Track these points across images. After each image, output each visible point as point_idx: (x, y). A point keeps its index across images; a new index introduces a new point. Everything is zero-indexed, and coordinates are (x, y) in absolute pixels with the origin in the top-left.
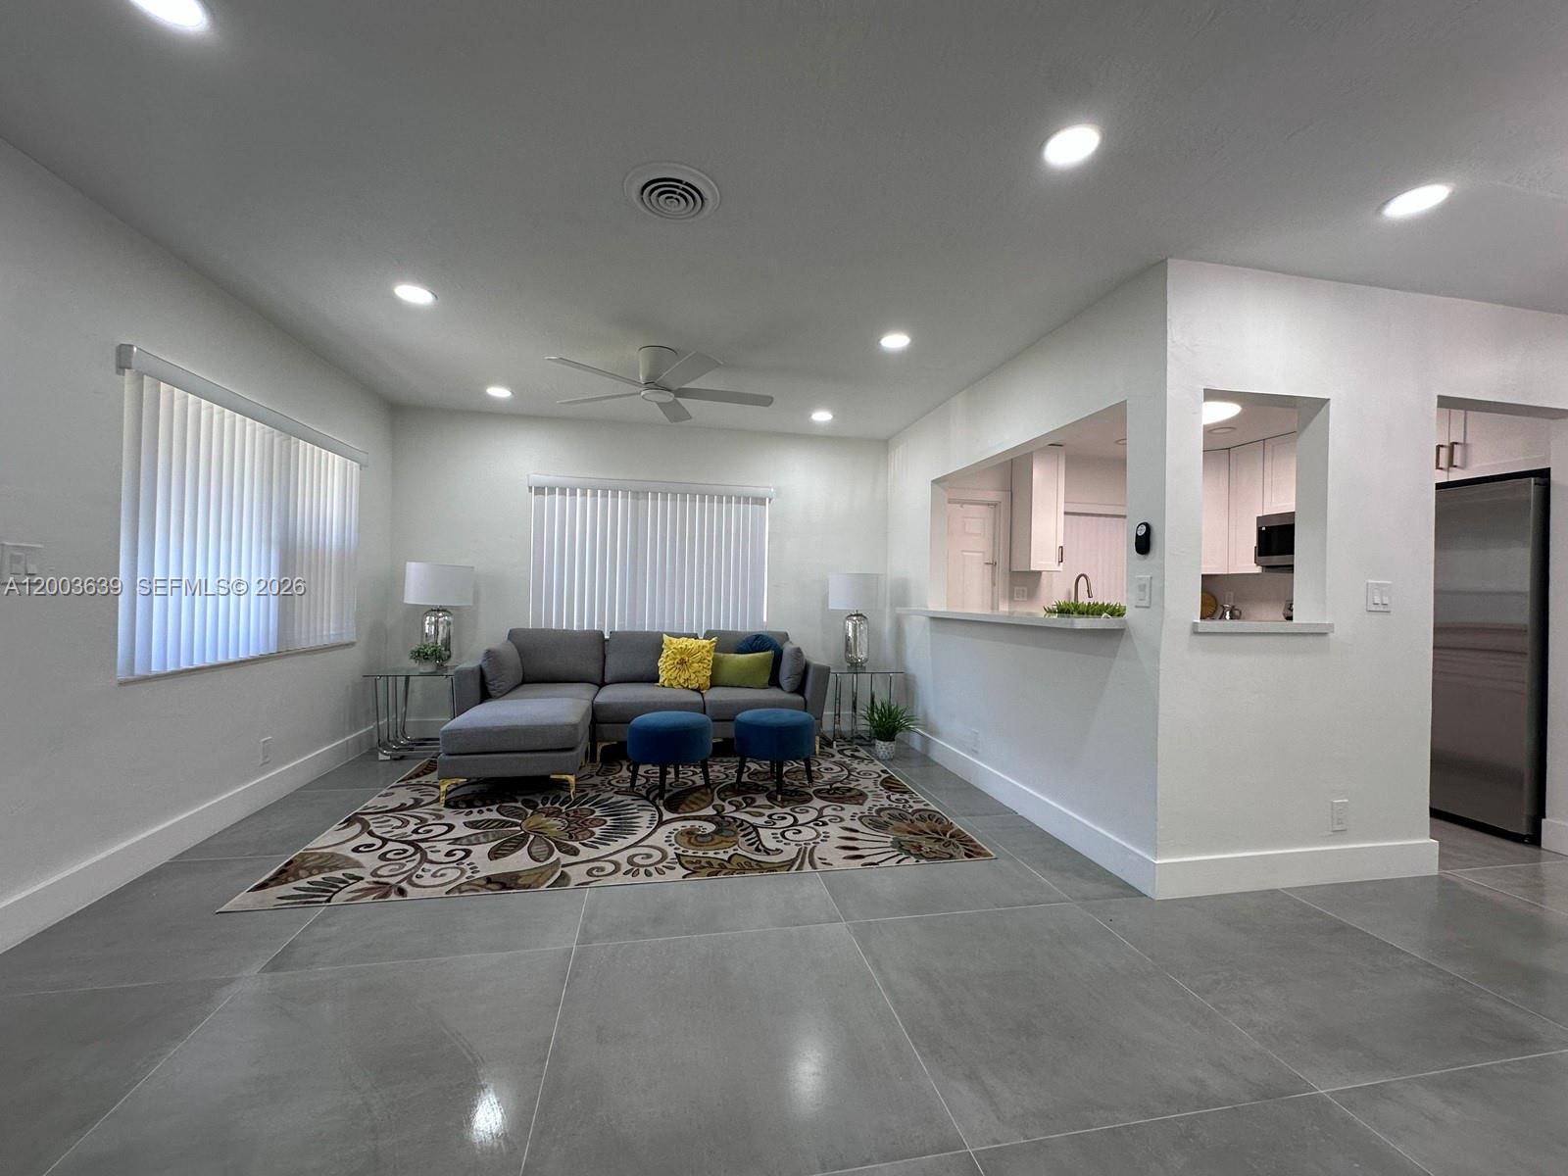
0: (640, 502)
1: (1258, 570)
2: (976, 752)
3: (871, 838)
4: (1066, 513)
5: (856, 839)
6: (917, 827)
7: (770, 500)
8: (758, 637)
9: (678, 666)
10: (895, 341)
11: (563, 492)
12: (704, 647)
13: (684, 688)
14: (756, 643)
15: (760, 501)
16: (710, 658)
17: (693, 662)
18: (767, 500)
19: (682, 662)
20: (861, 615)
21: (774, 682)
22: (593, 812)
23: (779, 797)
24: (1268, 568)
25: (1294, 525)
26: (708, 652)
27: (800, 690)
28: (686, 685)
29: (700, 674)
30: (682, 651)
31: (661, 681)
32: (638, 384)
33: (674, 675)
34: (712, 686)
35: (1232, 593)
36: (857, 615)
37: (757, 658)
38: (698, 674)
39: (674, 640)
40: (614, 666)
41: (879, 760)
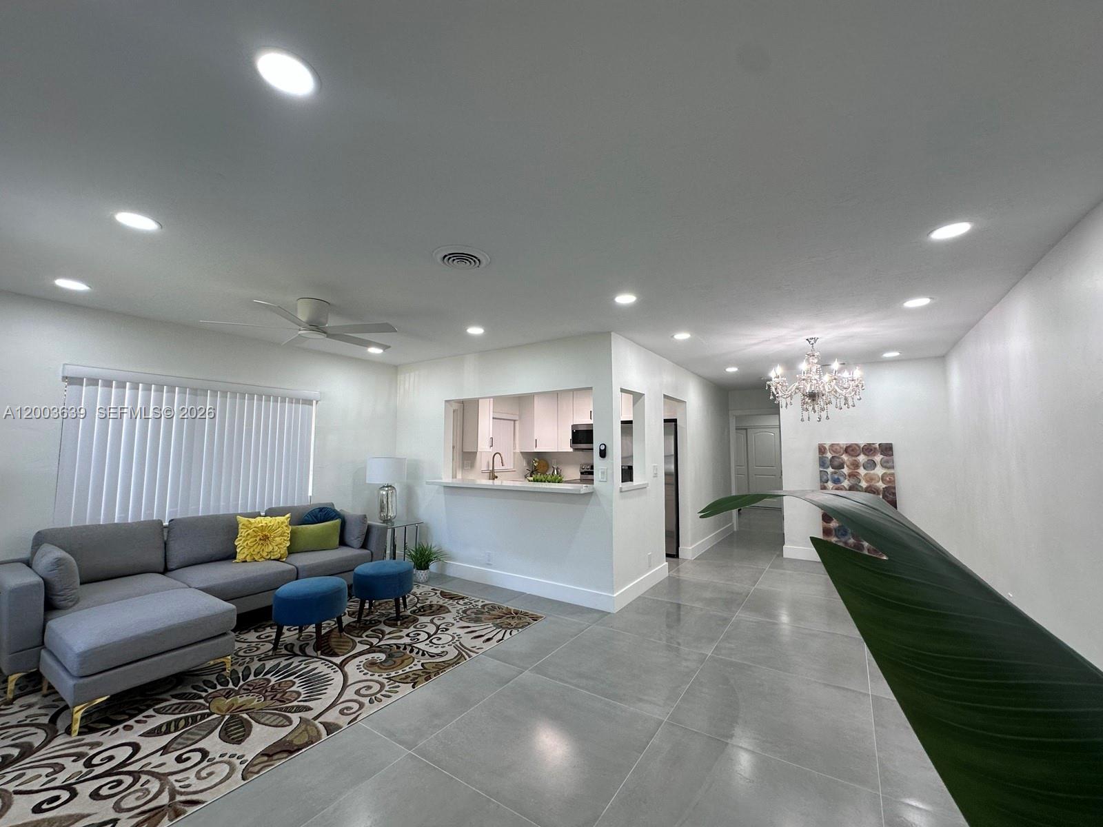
0: (198, 398)
1: (571, 450)
2: (489, 564)
3: (481, 628)
4: (493, 418)
5: (476, 631)
6: (493, 615)
7: (317, 402)
8: (321, 510)
9: (262, 542)
10: (476, 331)
11: (108, 384)
12: (282, 523)
13: (266, 560)
14: (323, 514)
15: (308, 402)
16: (289, 532)
17: (275, 537)
18: (314, 402)
19: (265, 538)
20: (391, 486)
21: (343, 543)
22: (269, 681)
23: (399, 623)
24: (575, 449)
25: (592, 431)
26: (286, 526)
27: (364, 546)
28: (268, 557)
29: (280, 544)
30: (262, 529)
31: (240, 557)
32: (298, 323)
33: (257, 550)
34: (290, 553)
35: (555, 460)
36: (387, 487)
37: (329, 526)
38: (281, 546)
39: (252, 520)
40: (178, 552)
41: (423, 583)
